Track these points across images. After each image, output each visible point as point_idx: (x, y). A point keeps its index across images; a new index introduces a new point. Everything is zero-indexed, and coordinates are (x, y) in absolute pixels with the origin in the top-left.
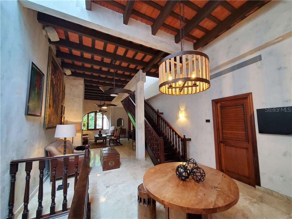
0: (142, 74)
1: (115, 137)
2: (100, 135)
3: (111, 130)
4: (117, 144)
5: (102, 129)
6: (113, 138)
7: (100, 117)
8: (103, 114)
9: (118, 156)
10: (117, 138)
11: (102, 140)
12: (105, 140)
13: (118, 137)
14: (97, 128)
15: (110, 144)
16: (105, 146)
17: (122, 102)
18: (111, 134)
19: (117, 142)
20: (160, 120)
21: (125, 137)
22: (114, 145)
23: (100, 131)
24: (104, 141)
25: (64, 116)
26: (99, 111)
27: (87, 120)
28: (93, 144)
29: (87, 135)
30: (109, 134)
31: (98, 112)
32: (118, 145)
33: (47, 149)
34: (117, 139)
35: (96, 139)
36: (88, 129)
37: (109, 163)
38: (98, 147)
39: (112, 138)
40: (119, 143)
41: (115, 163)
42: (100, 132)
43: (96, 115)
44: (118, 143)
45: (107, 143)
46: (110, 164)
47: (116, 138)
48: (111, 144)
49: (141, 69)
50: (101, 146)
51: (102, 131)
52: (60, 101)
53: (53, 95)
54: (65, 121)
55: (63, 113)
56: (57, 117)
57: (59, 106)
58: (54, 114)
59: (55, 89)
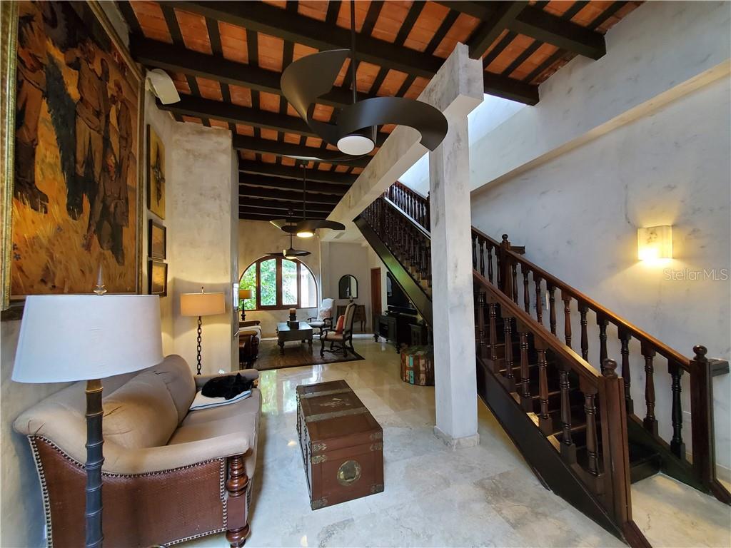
0: (466, 66)
1: (339, 332)
2: (293, 325)
3: (324, 309)
4: (346, 356)
5: (298, 306)
6: (331, 334)
7: (291, 273)
8: (298, 262)
9: (377, 436)
10: (344, 336)
11: (300, 341)
12: (306, 341)
13: (347, 333)
14: (285, 302)
15: (322, 355)
16: (308, 362)
17: (355, 220)
18: (324, 320)
19: (345, 347)
20: (515, 274)
21: (363, 331)
22: (335, 358)
23: (293, 313)
24: (303, 342)
25: (165, 261)
26: (287, 252)
27: (255, 279)
28: (273, 353)
29: (258, 323)
30: (319, 322)
31: (285, 254)
32: (348, 357)
33: (21, 425)
34: (345, 339)
35: (283, 336)
36: (260, 307)
37: (336, 473)
38: (289, 363)
39: (328, 337)
40: (351, 349)
41: (362, 473)
42: (293, 316)
43: (279, 265)
44: (348, 352)
45: (314, 349)
46: (342, 477)
47: (340, 337)
48: (328, 356)
49: (464, 43)
50: (296, 362)
51: (297, 311)
52: (130, 196)
53: (67, 145)
54: (169, 279)
55: (158, 251)
56: (111, 259)
57: (126, 213)
58: (88, 247)
59: (82, 126)
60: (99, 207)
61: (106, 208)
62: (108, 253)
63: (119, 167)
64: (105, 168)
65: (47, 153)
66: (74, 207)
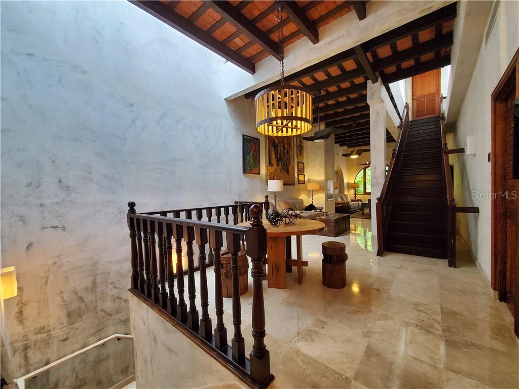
25: (304, 174)
36: (365, 193)
52: (291, 158)
53: (276, 153)
54: (305, 179)
55: (301, 171)
56: (286, 174)
57: (289, 163)
58: (281, 172)
59: (279, 148)
60: (283, 163)
61: (284, 163)
62: (285, 173)
63: (287, 152)
64: (284, 154)
65: (273, 156)
66: (278, 164)
